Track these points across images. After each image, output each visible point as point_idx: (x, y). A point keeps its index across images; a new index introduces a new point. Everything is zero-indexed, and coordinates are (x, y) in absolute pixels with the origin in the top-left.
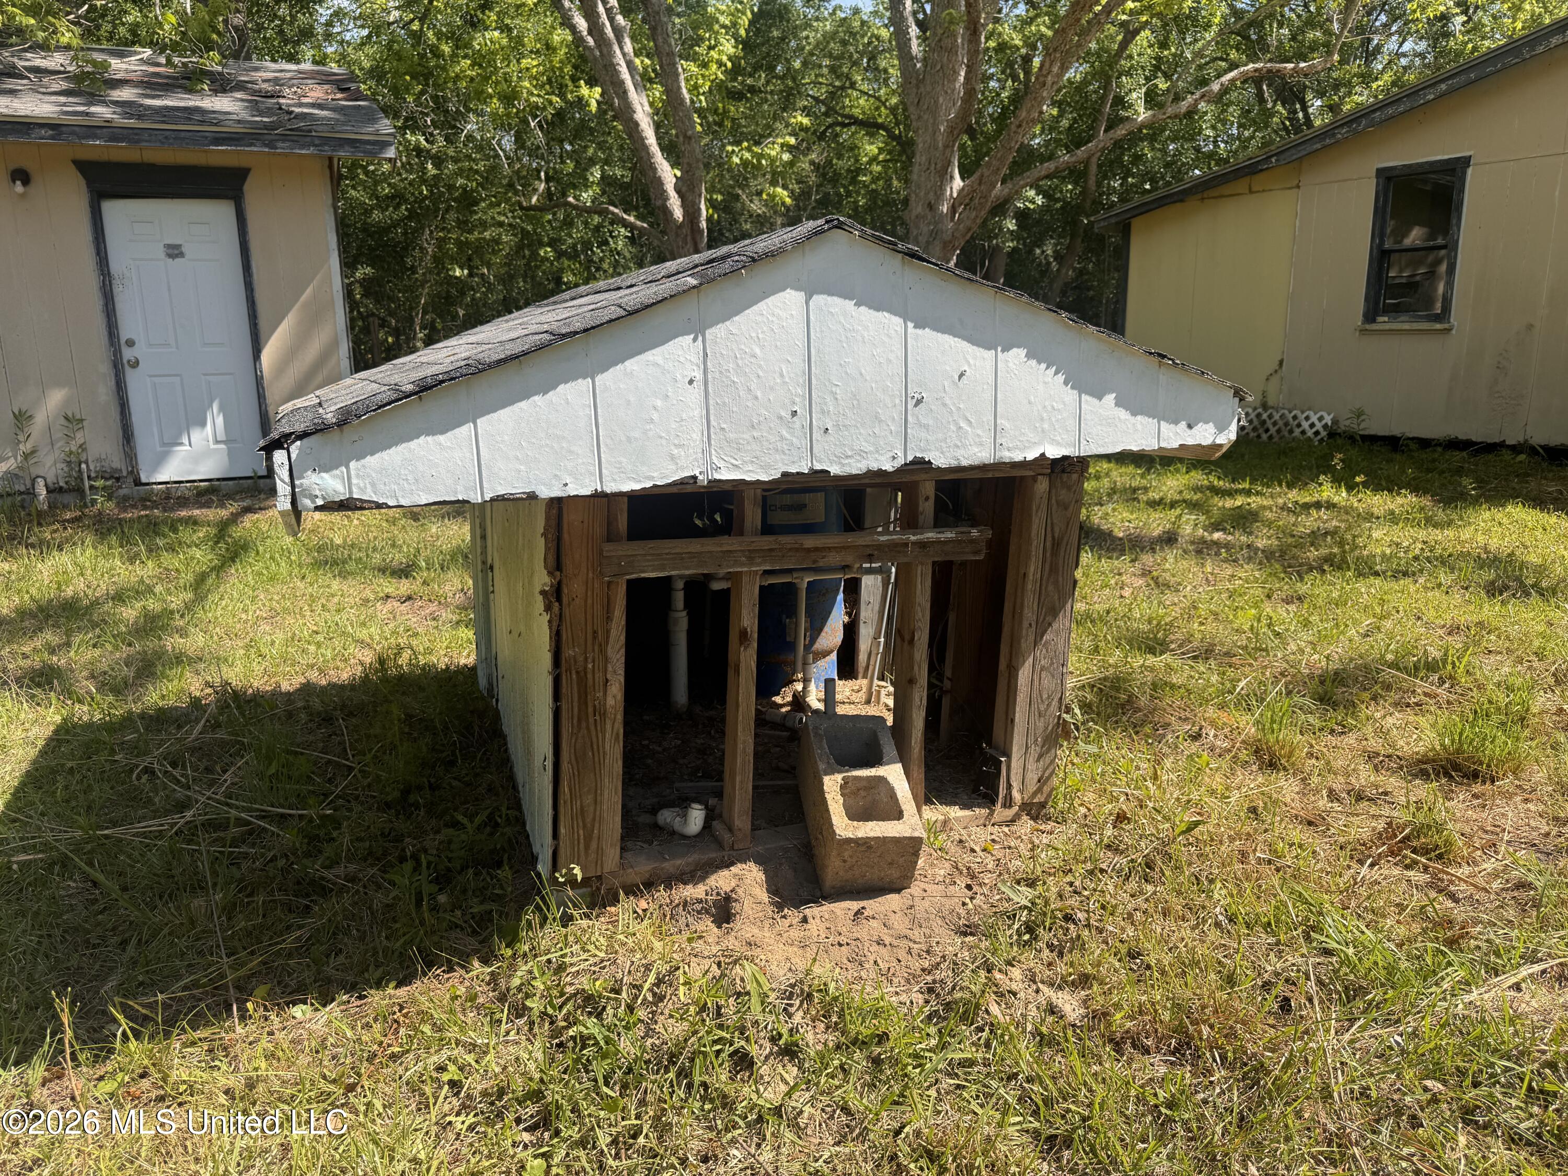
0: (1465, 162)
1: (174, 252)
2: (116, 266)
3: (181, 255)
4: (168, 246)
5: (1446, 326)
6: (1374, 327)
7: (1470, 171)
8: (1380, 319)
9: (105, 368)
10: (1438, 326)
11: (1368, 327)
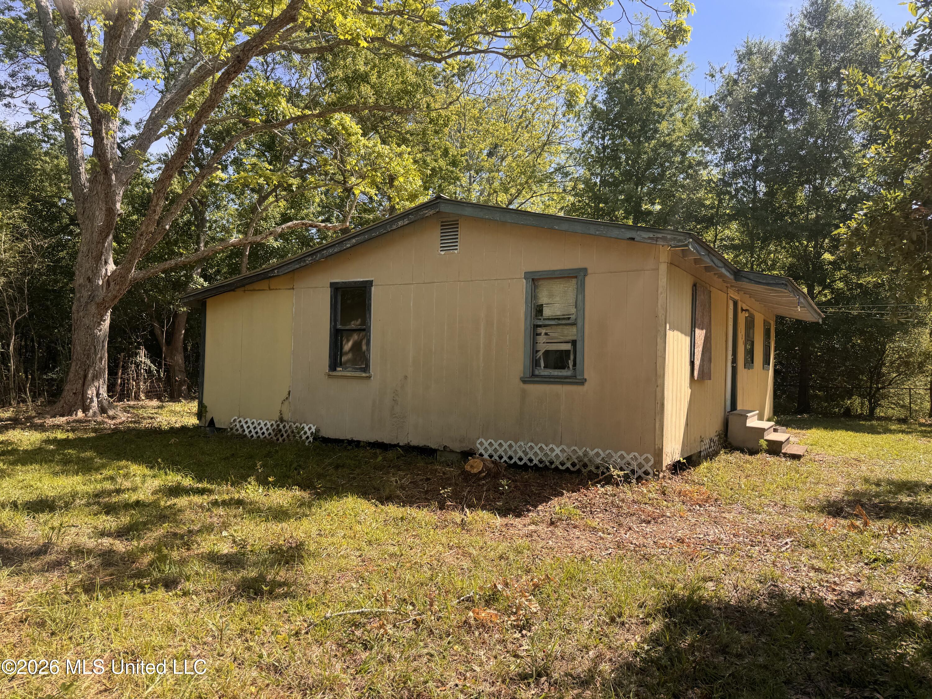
0: (370, 283)
5: (367, 375)
6: (334, 373)
7: (373, 289)
8: (339, 369)
10: (364, 375)
11: (331, 373)
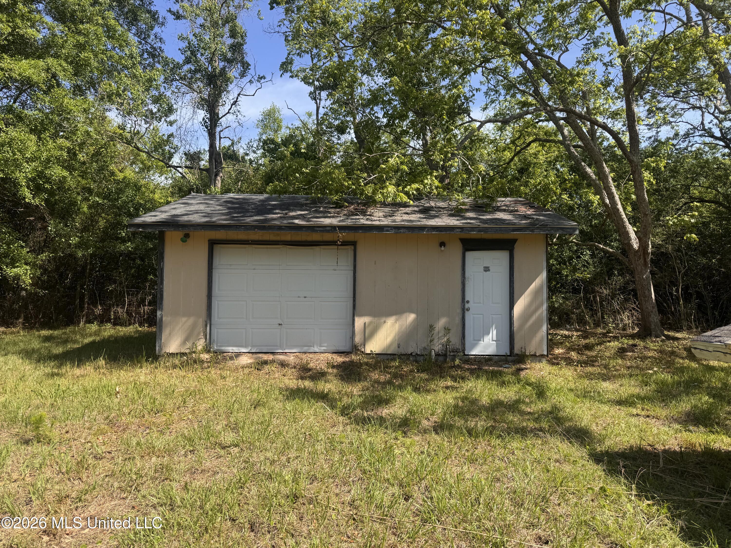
1: (487, 269)
2: (467, 275)
3: (489, 270)
4: (485, 267)
9: (459, 311)
